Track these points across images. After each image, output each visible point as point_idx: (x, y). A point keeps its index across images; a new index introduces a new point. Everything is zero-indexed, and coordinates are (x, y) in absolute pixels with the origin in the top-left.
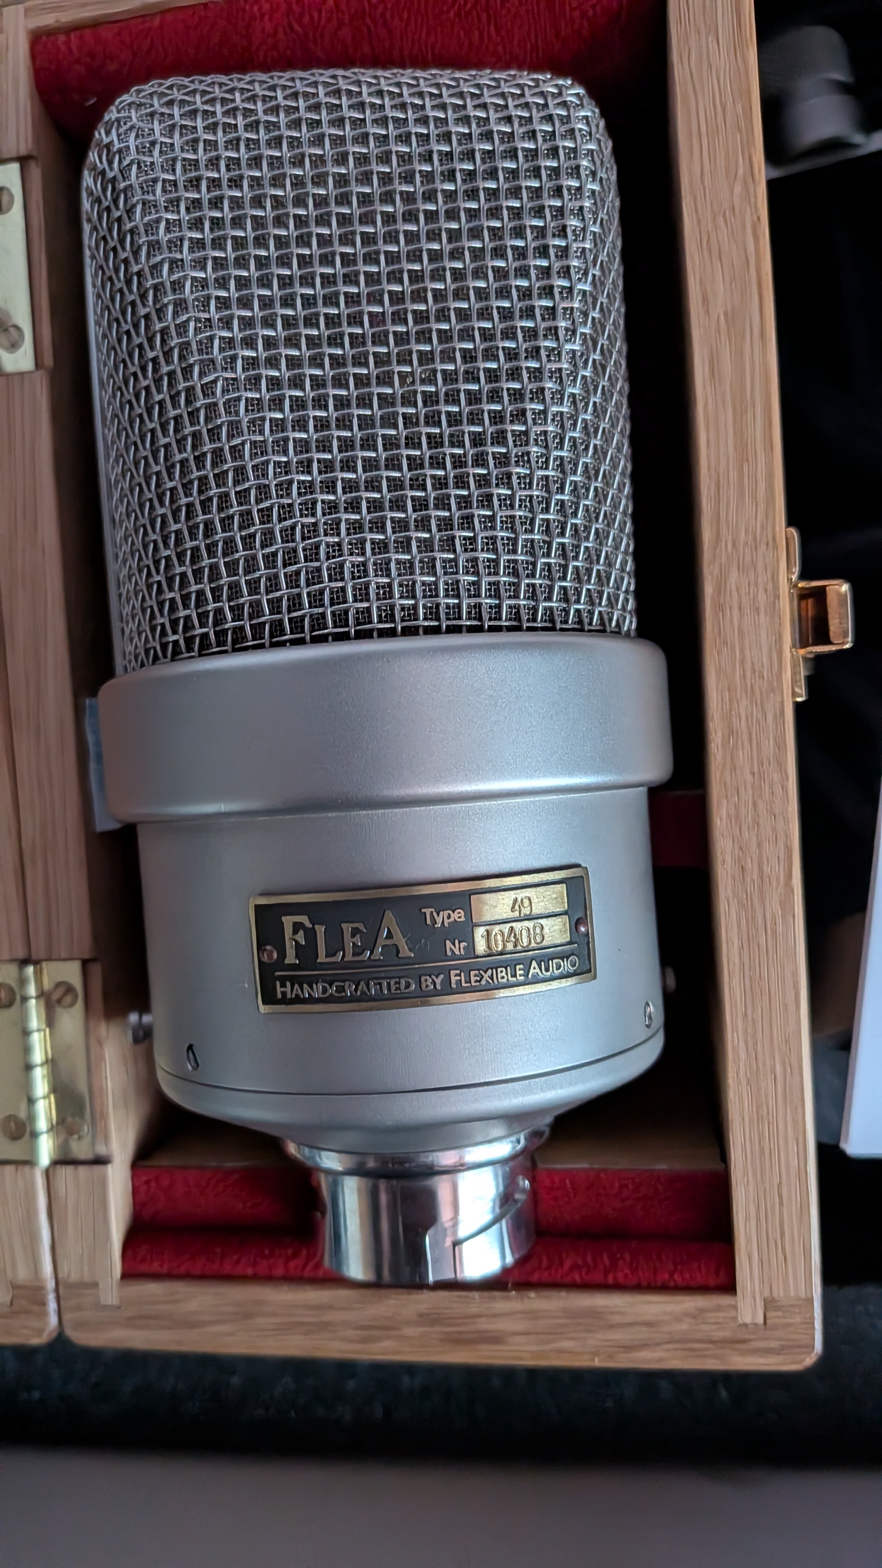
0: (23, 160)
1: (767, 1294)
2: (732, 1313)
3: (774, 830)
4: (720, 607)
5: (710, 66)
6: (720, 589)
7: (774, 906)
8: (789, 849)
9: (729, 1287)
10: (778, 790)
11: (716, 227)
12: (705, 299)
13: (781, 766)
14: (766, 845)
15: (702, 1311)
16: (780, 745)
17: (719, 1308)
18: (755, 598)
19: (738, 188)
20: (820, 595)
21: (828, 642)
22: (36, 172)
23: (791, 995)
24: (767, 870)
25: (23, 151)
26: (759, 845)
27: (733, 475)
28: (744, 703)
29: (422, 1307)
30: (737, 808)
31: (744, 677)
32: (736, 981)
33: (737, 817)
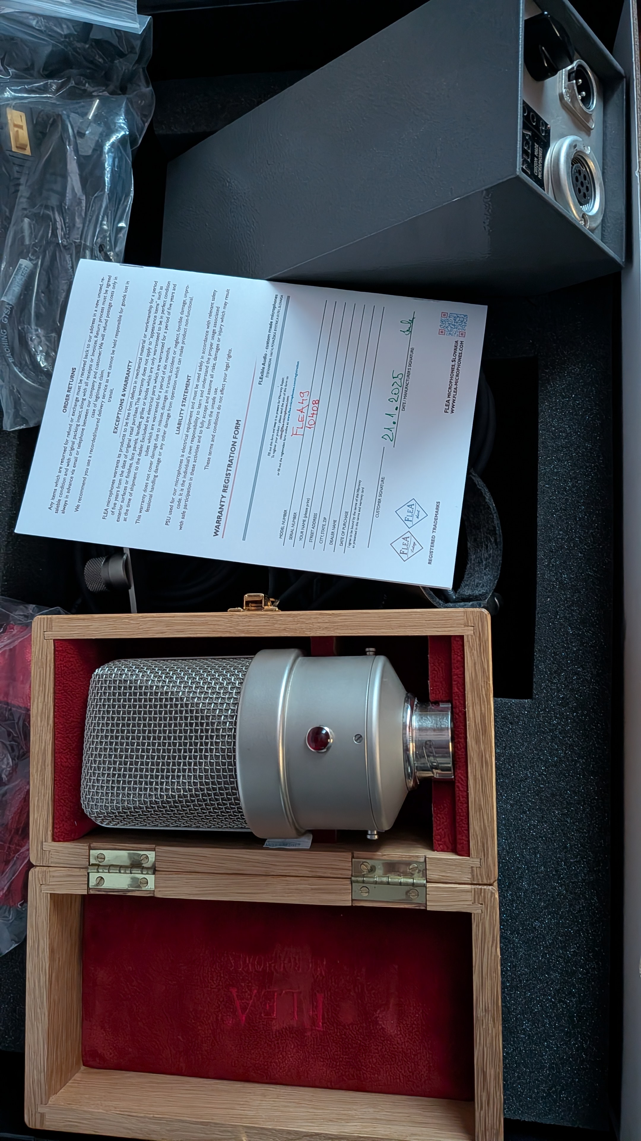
0: (90, 848)
1: (463, 626)
2: (470, 637)
3: (315, 618)
4: (248, 632)
5: (98, 628)
6: (243, 632)
7: (336, 619)
8: (321, 614)
9: (462, 637)
10: (302, 617)
11: (142, 629)
12: (162, 633)
13: (295, 616)
14: (319, 621)
15: (469, 646)
16: (289, 615)
17: (468, 641)
18: (246, 622)
19: (132, 622)
20: (248, 603)
21: (261, 600)
22: (94, 845)
23: (365, 615)
24: (327, 621)
25: (87, 848)
26: (319, 623)
27: (212, 627)
28: (276, 626)
29: (474, 743)
30: (308, 629)
31: (268, 626)
32: (360, 632)
33: (310, 629)
